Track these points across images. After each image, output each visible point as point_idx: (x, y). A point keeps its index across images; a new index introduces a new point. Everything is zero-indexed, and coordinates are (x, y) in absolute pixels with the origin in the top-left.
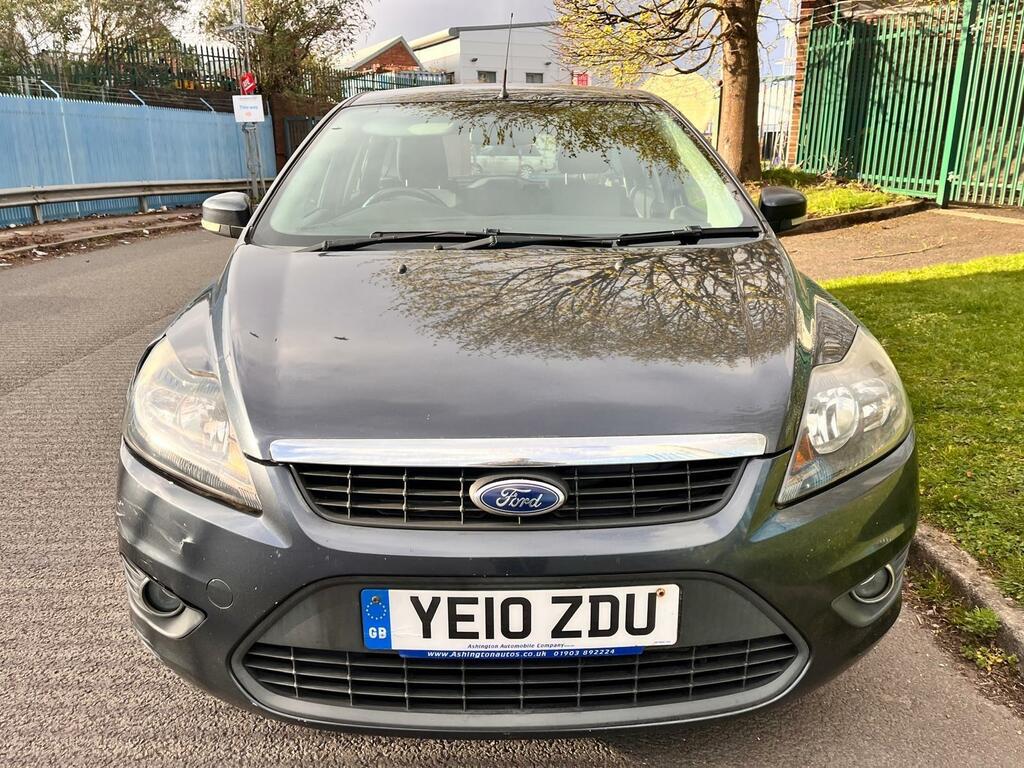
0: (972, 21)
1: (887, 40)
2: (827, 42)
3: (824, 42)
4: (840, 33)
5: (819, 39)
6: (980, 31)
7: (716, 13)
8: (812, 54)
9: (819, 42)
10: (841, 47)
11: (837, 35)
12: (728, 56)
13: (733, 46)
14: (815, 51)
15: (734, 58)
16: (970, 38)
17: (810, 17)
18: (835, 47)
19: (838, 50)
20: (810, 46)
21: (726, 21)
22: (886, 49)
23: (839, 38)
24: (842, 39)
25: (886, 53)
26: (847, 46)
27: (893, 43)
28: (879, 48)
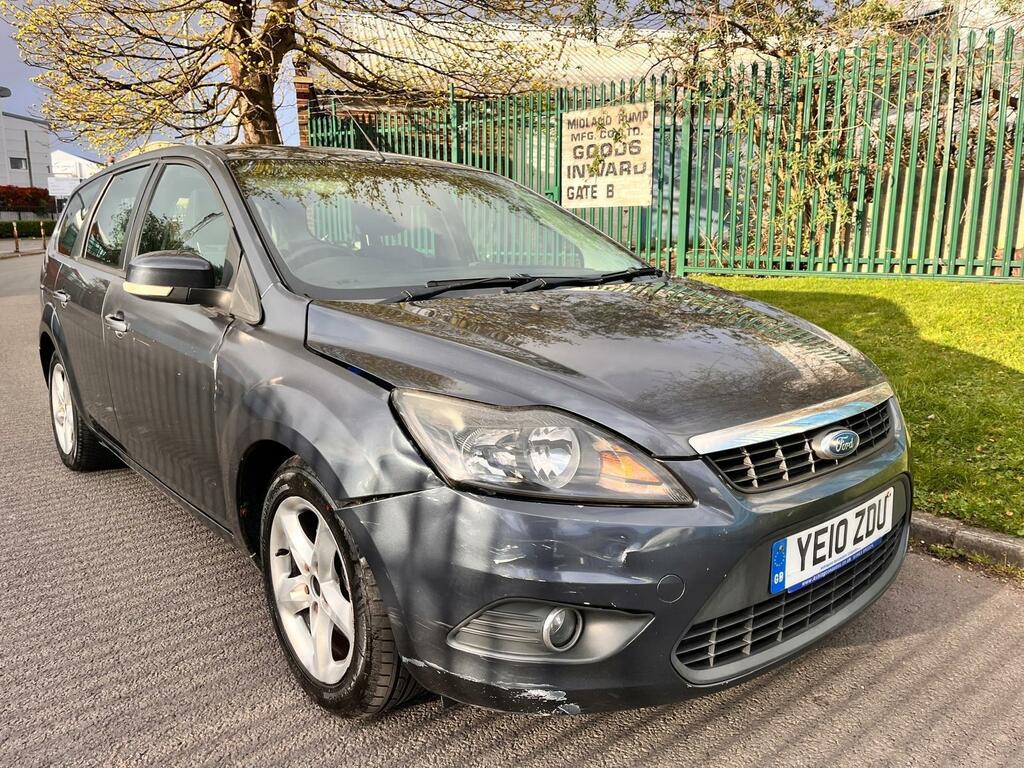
0: (460, 122)
1: (386, 133)
2: (328, 131)
3: (325, 130)
4: (340, 124)
5: (320, 127)
6: (467, 132)
7: (234, 93)
8: (315, 140)
9: (320, 131)
10: (343, 137)
11: (337, 126)
12: (251, 135)
13: (256, 126)
14: (317, 138)
15: (257, 137)
16: (459, 137)
17: (306, 108)
18: (337, 136)
19: (340, 138)
20: (312, 132)
21: (245, 101)
22: (386, 140)
23: (339, 128)
24: (343, 129)
25: (387, 144)
26: (349, 136)
27: (392, 137)
28: (380, 140)
